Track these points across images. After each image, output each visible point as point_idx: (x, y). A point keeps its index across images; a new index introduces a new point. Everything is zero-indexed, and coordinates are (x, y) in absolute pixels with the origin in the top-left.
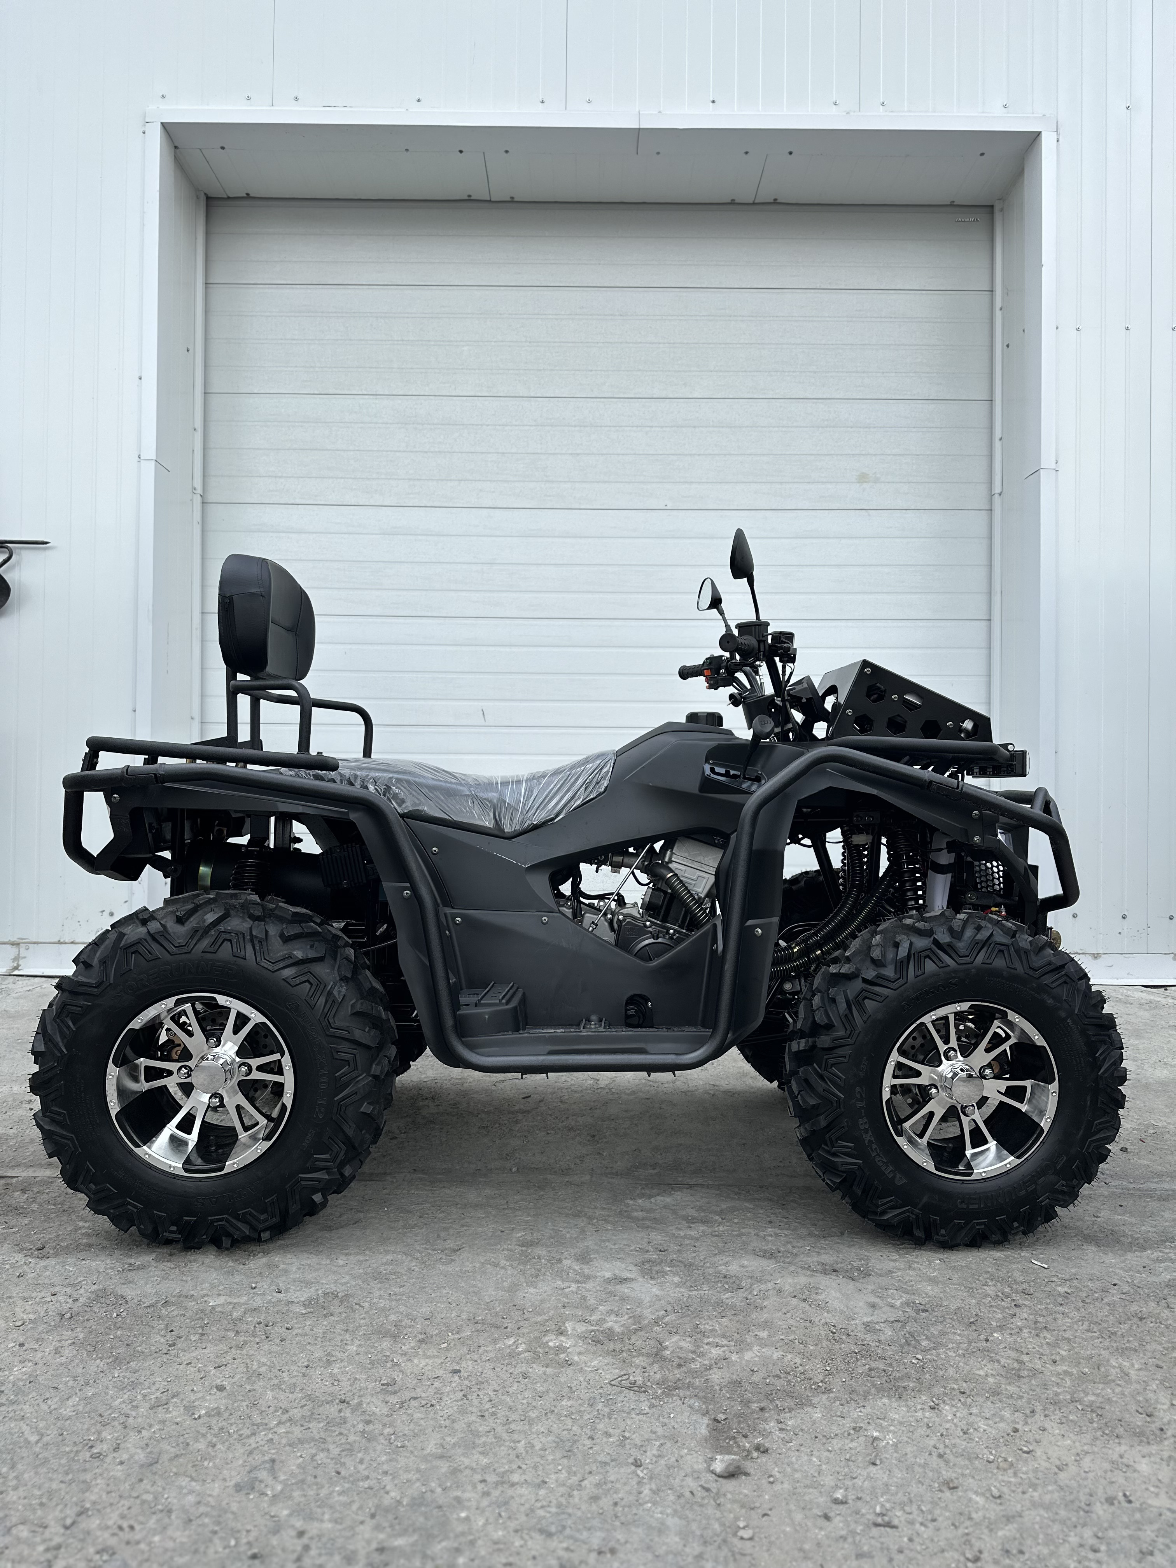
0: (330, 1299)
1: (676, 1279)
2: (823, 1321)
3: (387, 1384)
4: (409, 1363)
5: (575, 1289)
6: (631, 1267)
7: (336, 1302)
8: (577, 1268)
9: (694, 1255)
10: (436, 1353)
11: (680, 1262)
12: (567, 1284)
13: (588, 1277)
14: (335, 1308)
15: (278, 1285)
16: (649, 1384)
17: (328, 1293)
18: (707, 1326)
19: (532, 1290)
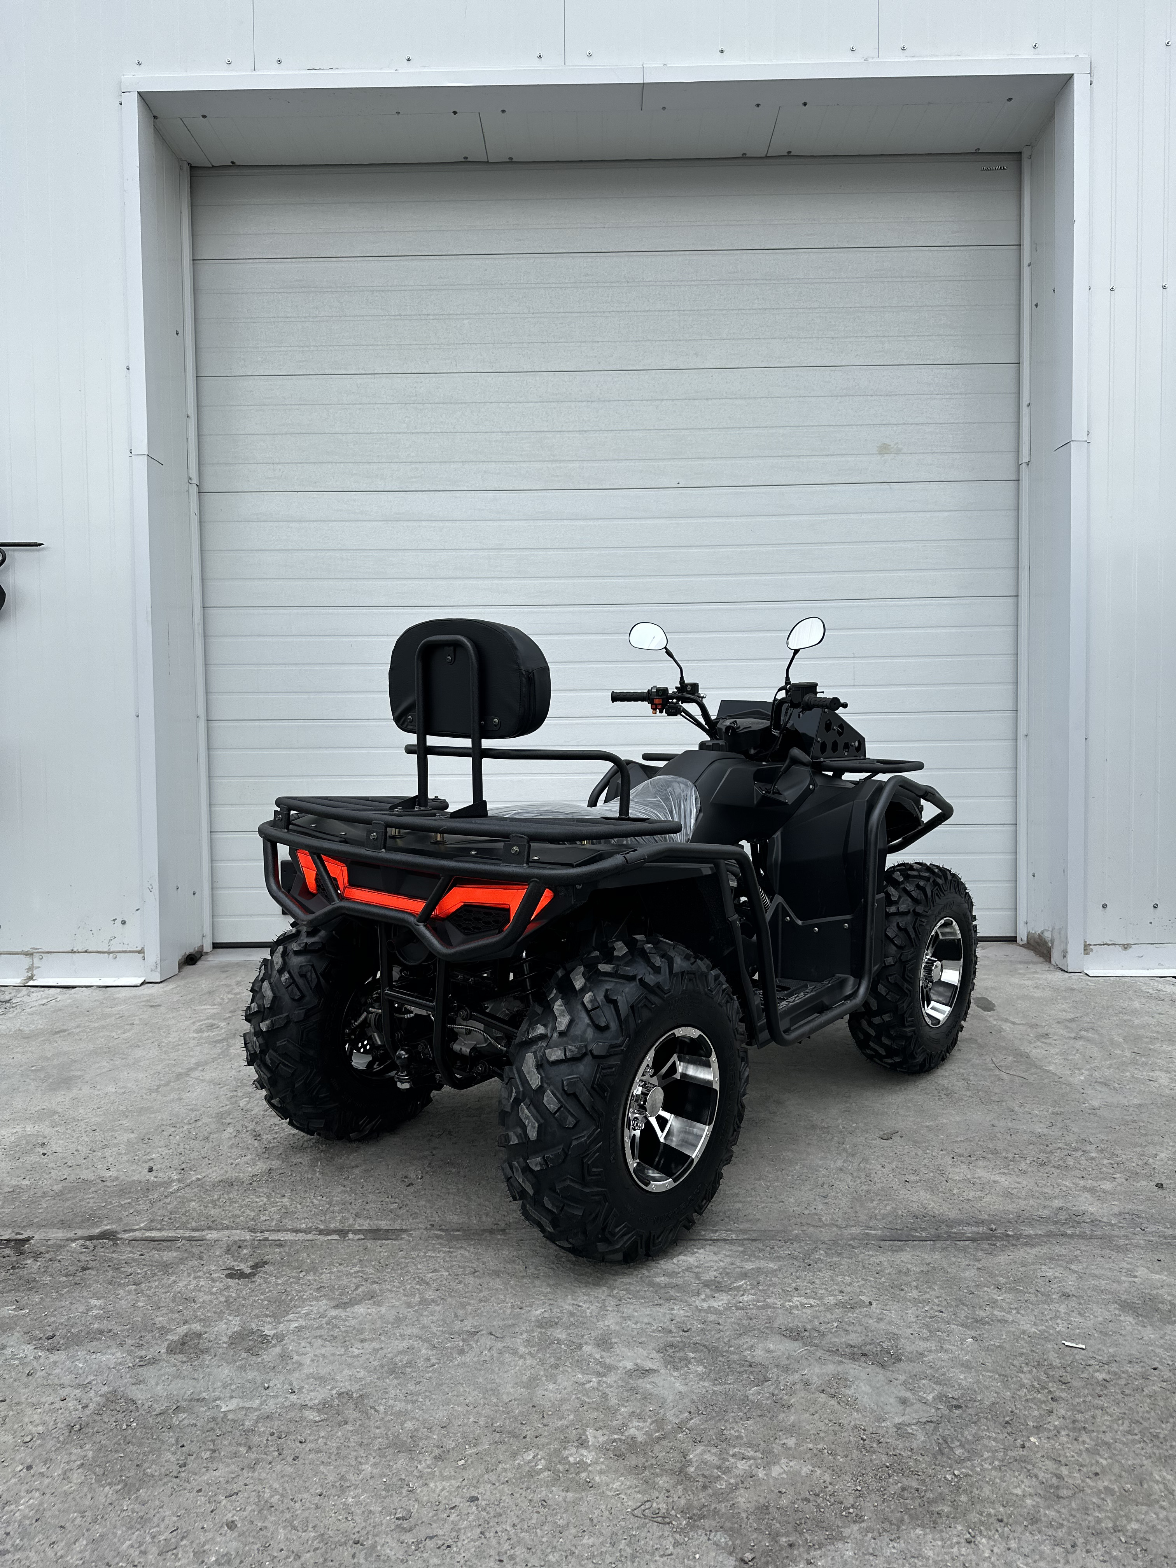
0: (345, 1401)
1: (700, 1369)
2: (853, 1423)
3: (403, 1518)
4: (425, 1488)
5: (595, 1385)
6: (654, 1355)
7: (351, 1405)
8: (598, 1356)
9: (717, 1336)
10: (453, 1473)
11: (704, 1346)
12: (587, 1378)
13: (610, 1368)
14: (352, 1414)
15: (291, 1384)
16: (673, 1513)
17: (343, 1393)
18: (732, 1432)
19: (551, 1386)
